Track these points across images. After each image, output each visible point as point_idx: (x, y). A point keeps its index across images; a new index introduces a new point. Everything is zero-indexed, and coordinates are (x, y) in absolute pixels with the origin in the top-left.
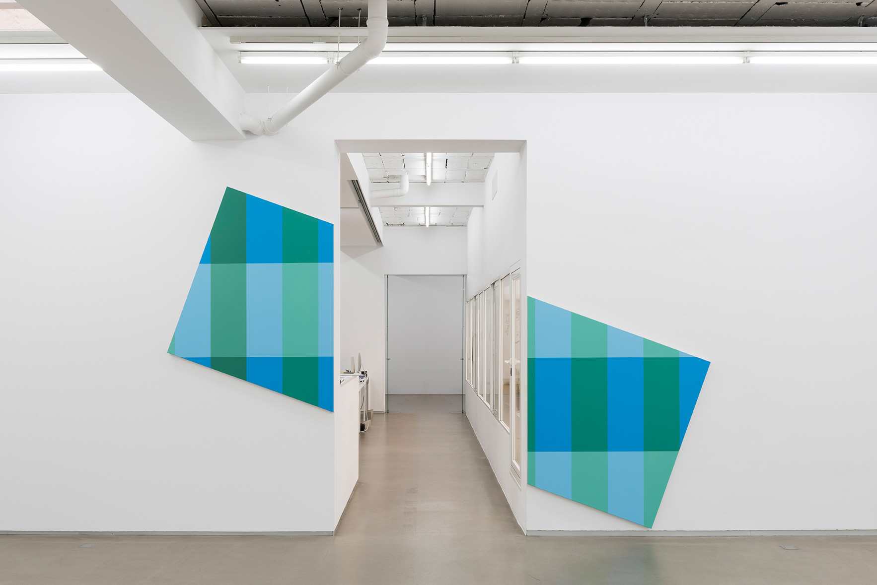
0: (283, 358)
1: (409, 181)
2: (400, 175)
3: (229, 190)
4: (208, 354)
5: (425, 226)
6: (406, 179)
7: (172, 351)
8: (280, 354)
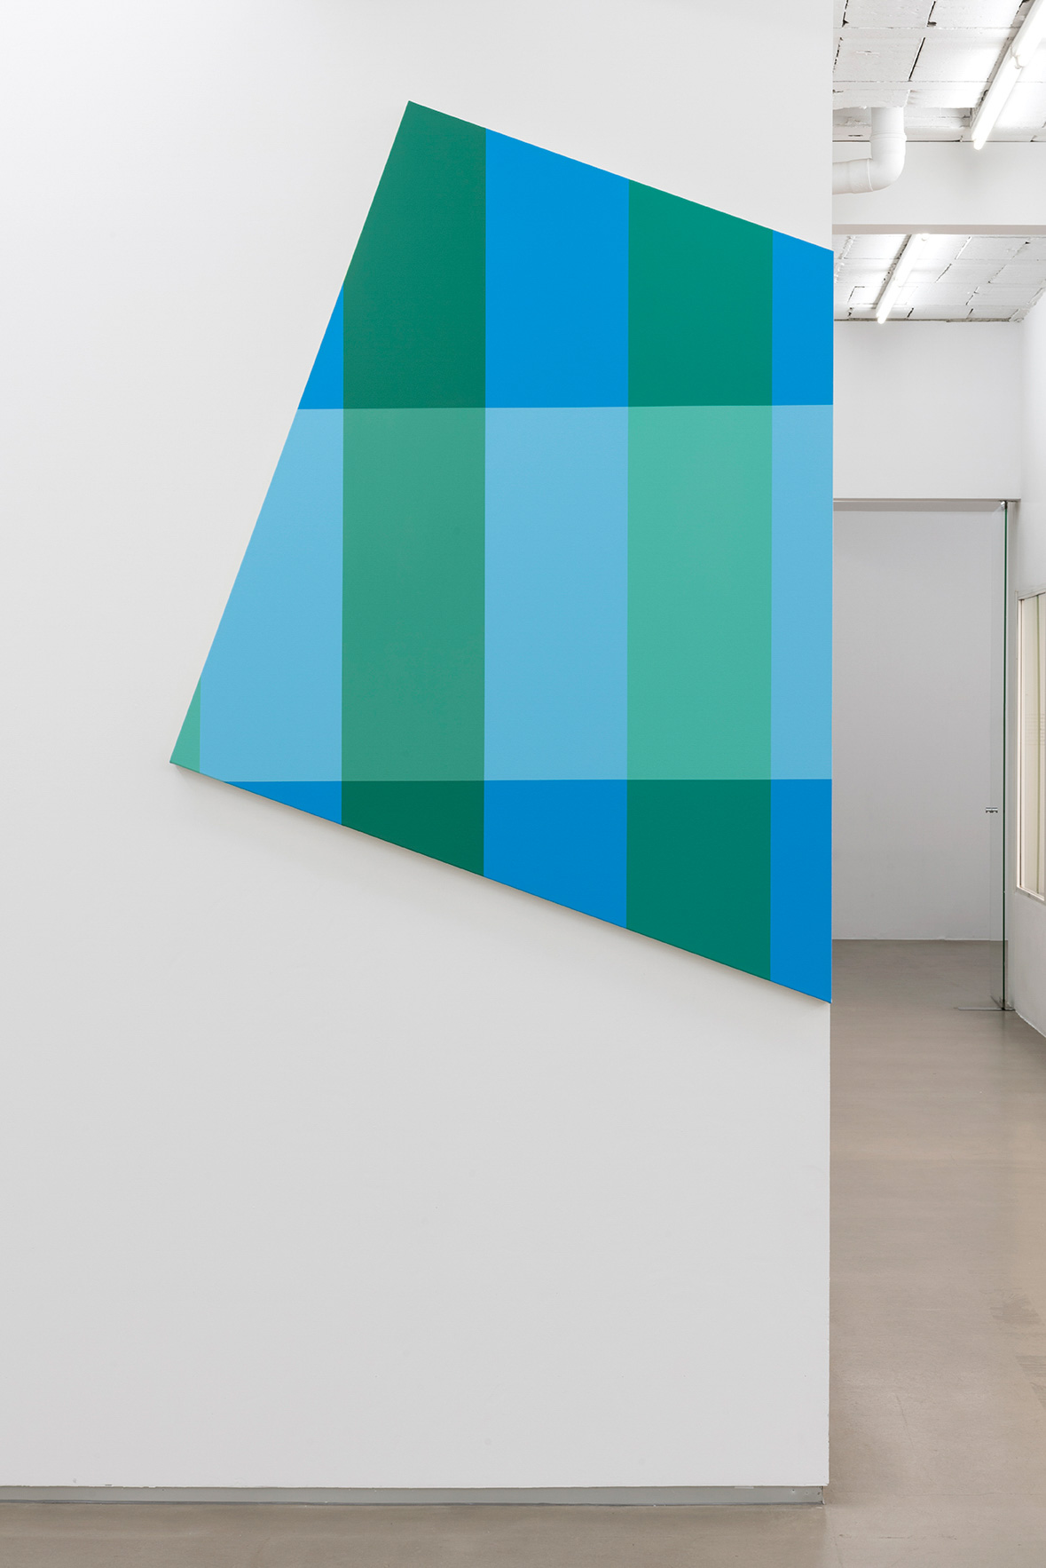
0: (629, 781)
1: (907, 131)
2: (875, 111)
3: (413, 110)
4: (330, 769)
5: (875, 320)
6: (897, 123)
7: (187, 757)
8: (617, 770)
